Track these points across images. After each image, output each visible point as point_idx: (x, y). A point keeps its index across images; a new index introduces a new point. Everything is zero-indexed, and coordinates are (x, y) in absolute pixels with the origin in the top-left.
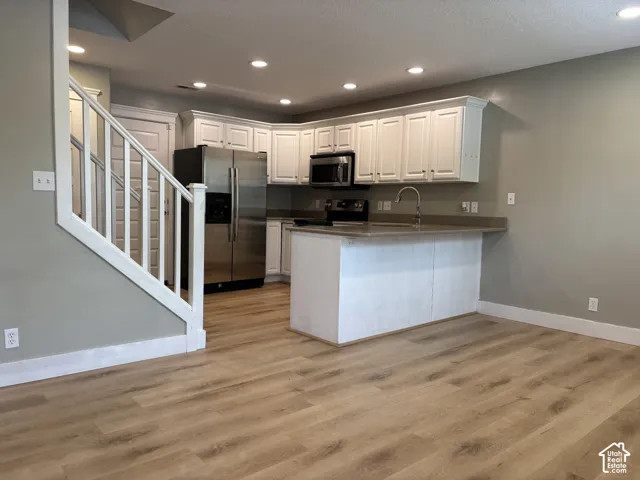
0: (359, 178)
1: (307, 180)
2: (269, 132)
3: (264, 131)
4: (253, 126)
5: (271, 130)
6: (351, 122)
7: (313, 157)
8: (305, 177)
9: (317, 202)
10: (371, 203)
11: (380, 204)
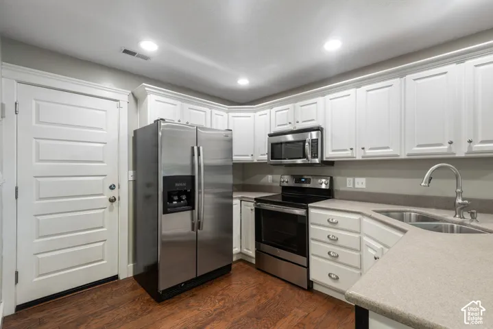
1: (265, 157)
2: (225, 114)
3: (222, 113)
4: (211, 108)
5: (228, 112)
6: (318, 96)
7: (270, 135)
8: (262, 155)
9: (270, 177)
10: (338, 180)
11: (349, 180)
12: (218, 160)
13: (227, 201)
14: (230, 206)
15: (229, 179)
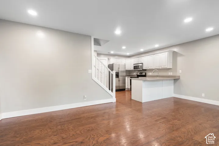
0: (144, 68)
2: (124, 60)
7: (134, 64)
8: (132, 68)
9: (135, 73)
10: (147, 73)
11: (149, 73)
12: (123, 70)
13: (125, 78)
14: (125, 79)
15: (125, 74)
